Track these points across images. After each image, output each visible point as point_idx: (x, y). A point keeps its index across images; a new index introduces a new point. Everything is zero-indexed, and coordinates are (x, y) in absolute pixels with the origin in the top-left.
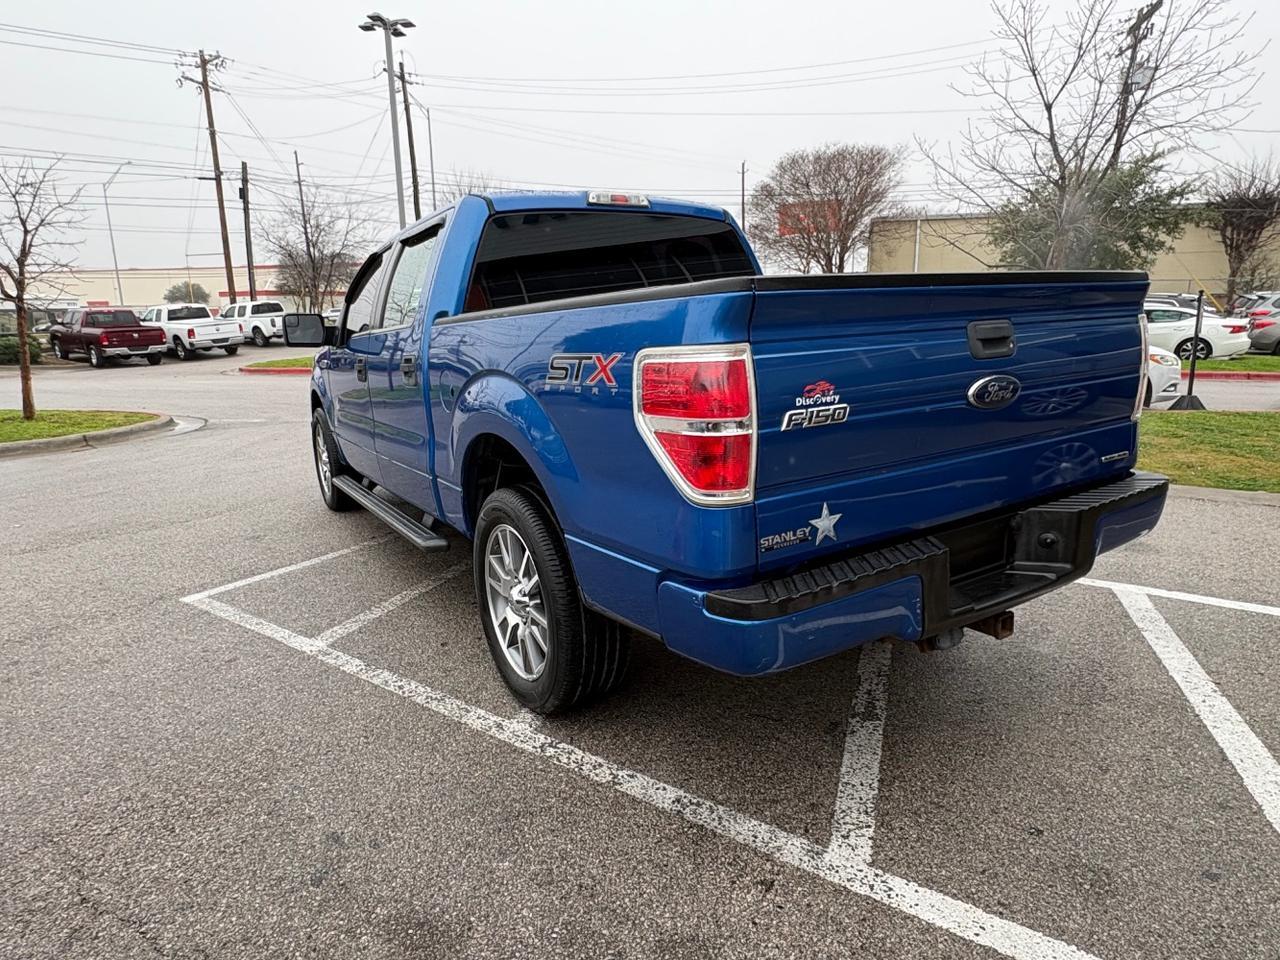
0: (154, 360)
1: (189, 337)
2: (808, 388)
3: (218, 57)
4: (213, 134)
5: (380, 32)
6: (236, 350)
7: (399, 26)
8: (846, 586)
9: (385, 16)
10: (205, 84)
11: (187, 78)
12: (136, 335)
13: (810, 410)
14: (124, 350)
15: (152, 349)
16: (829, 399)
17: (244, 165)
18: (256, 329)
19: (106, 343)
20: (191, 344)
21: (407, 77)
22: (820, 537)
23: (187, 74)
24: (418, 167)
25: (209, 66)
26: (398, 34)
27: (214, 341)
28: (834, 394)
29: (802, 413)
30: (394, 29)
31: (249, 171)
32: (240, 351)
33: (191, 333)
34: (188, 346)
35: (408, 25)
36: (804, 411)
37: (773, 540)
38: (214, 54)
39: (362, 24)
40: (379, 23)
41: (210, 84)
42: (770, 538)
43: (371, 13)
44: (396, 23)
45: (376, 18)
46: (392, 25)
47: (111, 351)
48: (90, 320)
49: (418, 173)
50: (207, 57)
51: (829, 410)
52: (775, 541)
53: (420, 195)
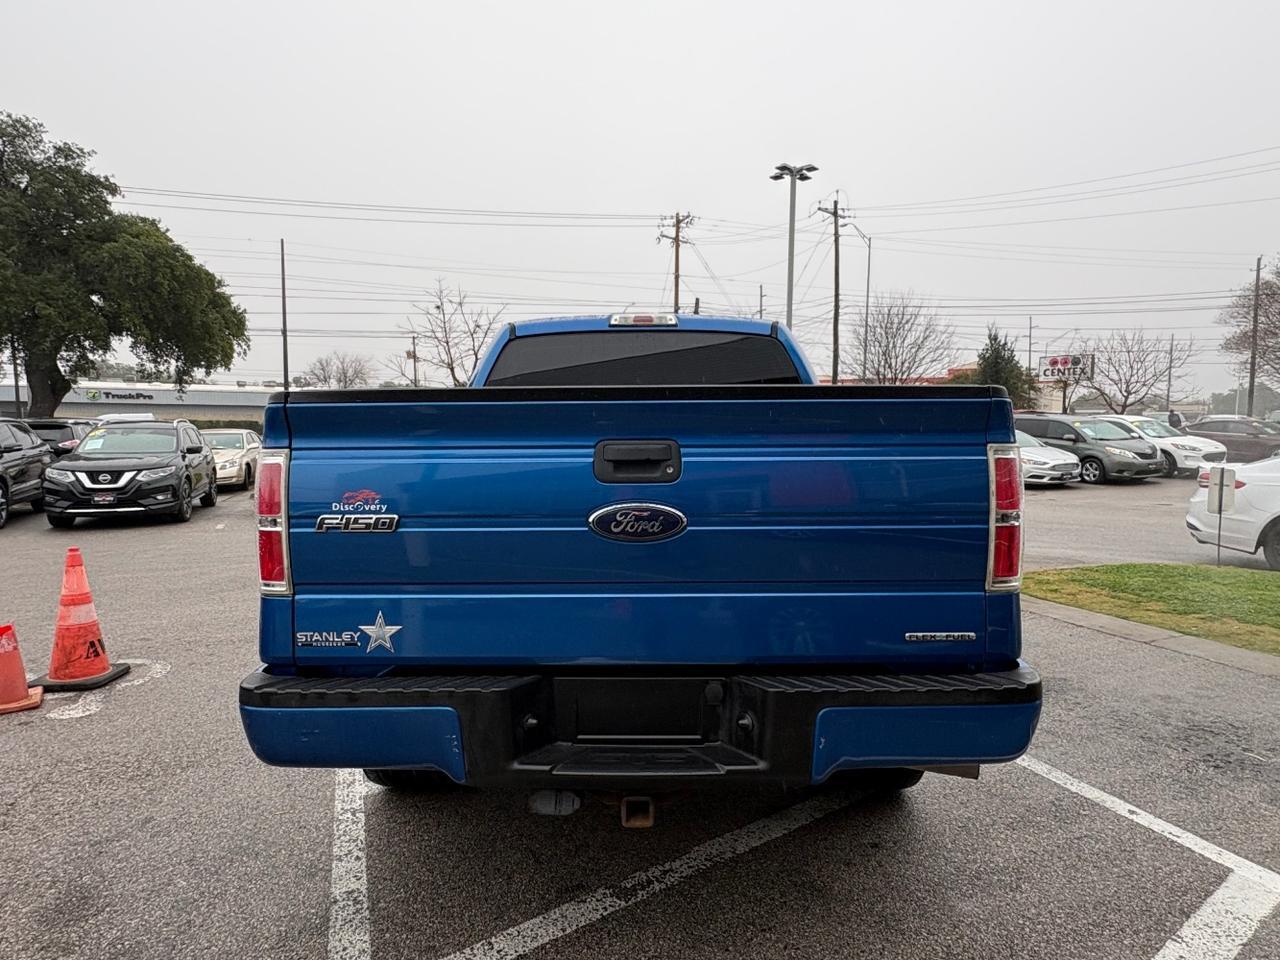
2: (346, 495)
3: (688, 217)
4: (677, 278)
5: (787, 178)
7: (804, 172)
8: (346, 696)
9: (791, 164)
10: (676, 240)
11: (664, 236)
13: (347, 516)
16: (373, 508)
17: (697, 300)
21: (840, 212)
22: (372, 645)
23: (665, 233)
24: (841, 292)
25: (682, 225)
26: (804, 178)
28: (380, 503)
29: (337, 519)
30: (801, 174)
31: (701, 305)
35: (812, 169)
36: (340, 516)
37: (312, 636)
38: (686, 214)
39: (773, 174)
40: (786, 171)
41: (681, 238)
42: (309, 634)
43: (779, 165)
44: (801, 169)
45: (784, 168)
46: (798, 172)
49: (840, 297)
50: (681, 218)
51: (371, 518)
52: (315, 638)
53: (840, 318)
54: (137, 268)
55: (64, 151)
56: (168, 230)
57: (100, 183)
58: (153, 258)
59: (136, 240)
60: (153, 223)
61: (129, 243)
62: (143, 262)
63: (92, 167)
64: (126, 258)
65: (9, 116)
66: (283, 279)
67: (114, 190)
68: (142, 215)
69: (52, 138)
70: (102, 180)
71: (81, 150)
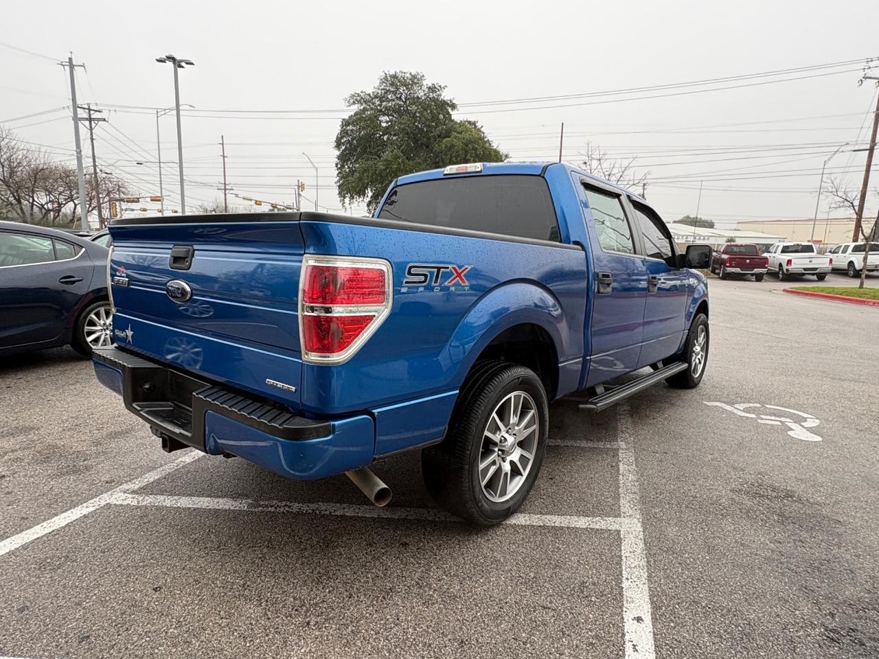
0: (759, 278)
1: (787, 265)
6: (825, 277)
12: (748, 261)
14: (738, 270)
15: (756, 271)
18: (851, 263)
19: (728, 265)
20: (787, 270)
27: (805, 269)
32: (827, 277)
33: (789, 262)
34: (785, 271)
47: (730, 270)
48: (729, 250)
54: (457, 152)
55: (432, 89)
56: (482, 127)
57: (448, 104)
58: (467, 145)
59: (460, 135)
60: (474, 124)
61: (456, 137)
62: (461, 148)
63: (446, 96)
64: (453, 146)
65: (410, 74)
66: (561, 149)
67: (453, 106)
68: (469, 120)
69: (427, 82)
70: (449, 102)
71: (440, 86)
